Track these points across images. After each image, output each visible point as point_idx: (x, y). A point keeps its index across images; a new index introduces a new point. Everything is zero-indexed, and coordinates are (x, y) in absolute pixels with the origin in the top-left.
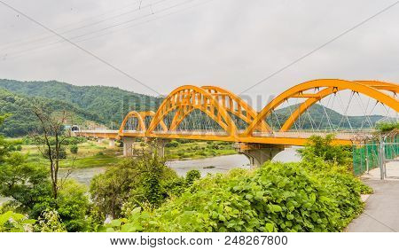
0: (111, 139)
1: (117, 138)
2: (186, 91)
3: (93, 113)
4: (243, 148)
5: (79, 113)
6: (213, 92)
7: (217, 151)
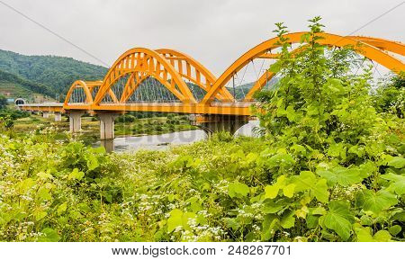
0: (56, 113)
1: (62, 111)
2: (136, 55)
3: (40, 85)
4: (200, 120)
5: (25, 85)
6: (168, 55)
7: (176, 126)
